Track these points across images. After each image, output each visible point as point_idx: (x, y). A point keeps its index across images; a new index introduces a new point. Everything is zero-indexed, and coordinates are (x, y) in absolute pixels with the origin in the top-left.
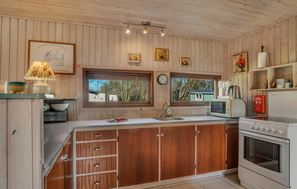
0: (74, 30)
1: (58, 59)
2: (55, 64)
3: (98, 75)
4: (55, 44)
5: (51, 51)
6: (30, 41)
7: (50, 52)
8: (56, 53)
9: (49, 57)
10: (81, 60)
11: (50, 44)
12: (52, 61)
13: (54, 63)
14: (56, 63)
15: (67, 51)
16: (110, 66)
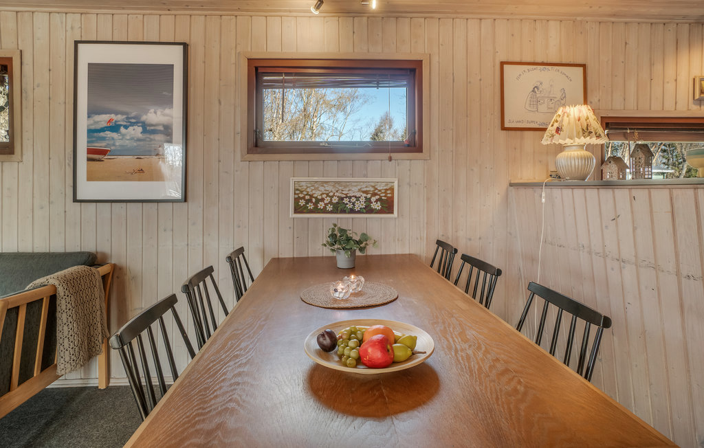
0: (581, 33)
1: (556, 100)
2: (550, 111)
3: (628, 131)
4: (547, 67)
5: (541, 84)
6: (502, 64)
7: (539, 84)
8: (551, 86)
9: (538, 95)
10: (596, 100)
11: (539, 67)
12: (544, 103)
13: (549, 108)
14: (551, 108)
15: (571, 80)
16: (655, 110)
